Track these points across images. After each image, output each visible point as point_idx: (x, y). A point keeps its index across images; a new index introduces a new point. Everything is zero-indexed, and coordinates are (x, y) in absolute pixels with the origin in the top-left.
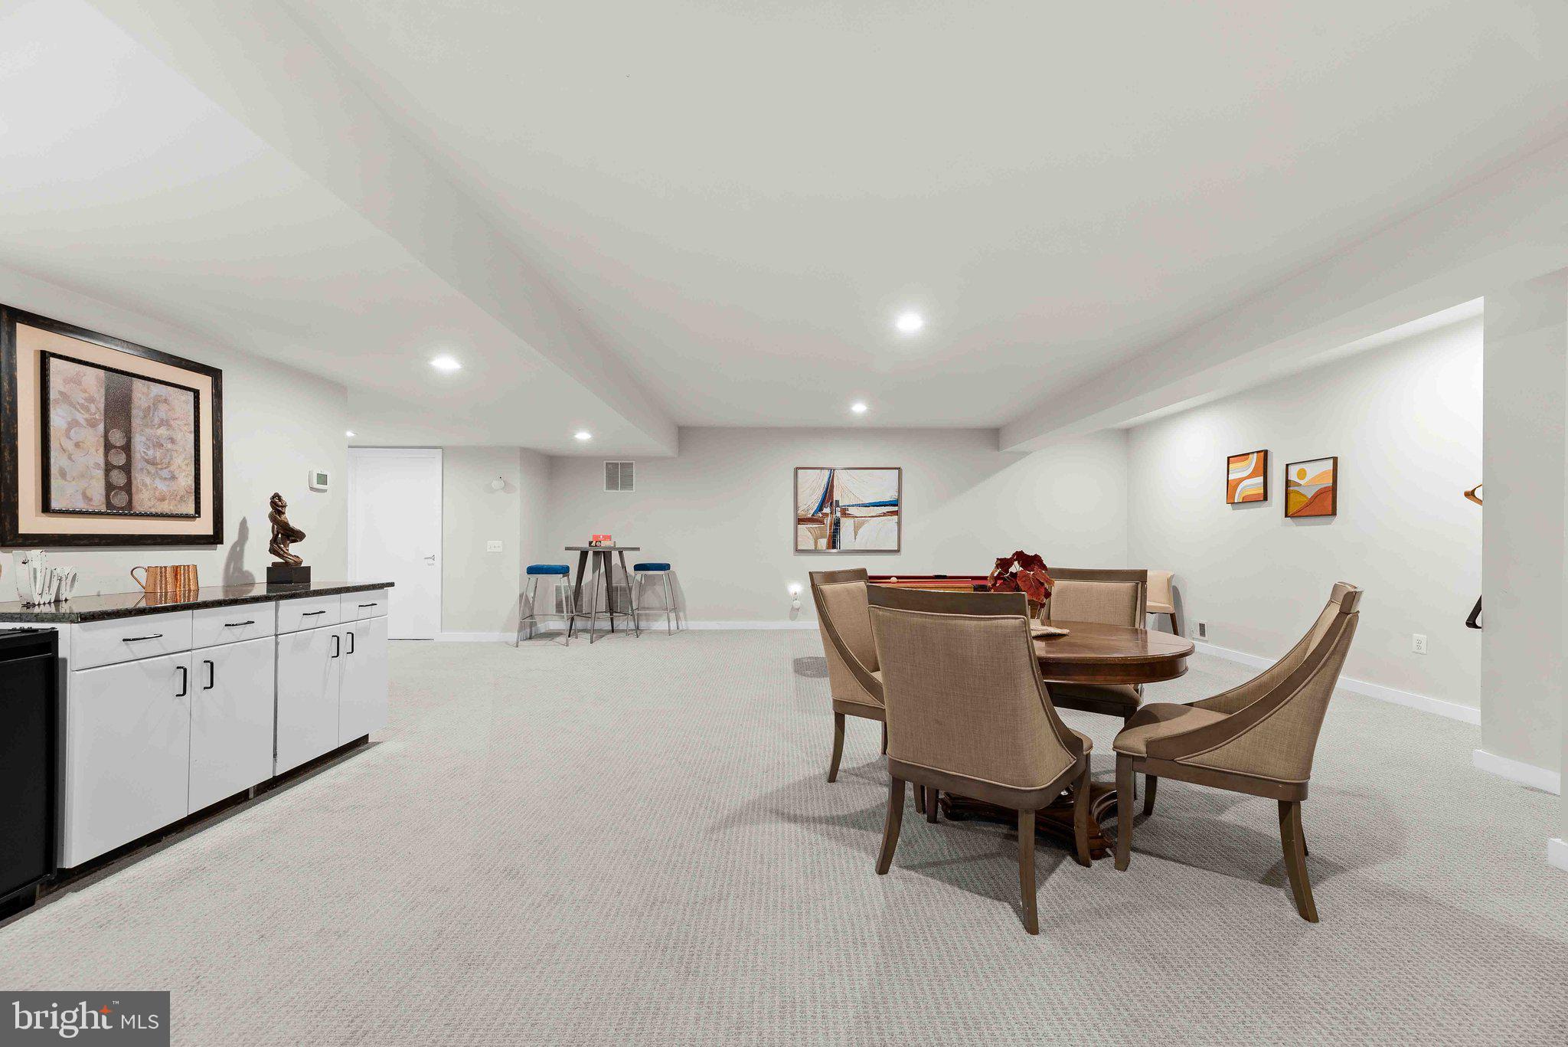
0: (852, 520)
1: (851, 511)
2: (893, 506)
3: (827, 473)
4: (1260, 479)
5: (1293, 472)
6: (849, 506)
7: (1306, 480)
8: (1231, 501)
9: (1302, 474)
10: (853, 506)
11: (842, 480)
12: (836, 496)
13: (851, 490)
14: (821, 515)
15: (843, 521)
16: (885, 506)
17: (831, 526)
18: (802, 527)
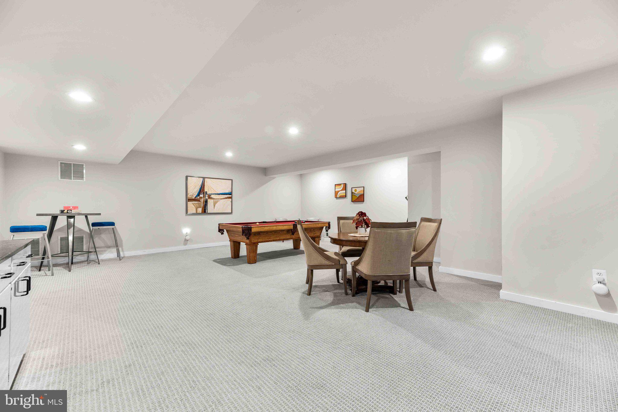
0: (213, 200)
1: (212, 196)
2: (229, 195)
3: (202, 179)
4: (345, 191)
5: (353, 190)
6: (211, 194)
7: (357, 192)
8: (336, 198)
9: (356, 190)
10: (213, 194)
11: (208, 182)
12: (206, 190)
13: (212, 187)
14: (199, 198)
15: (209, 200)
16: (226, 195)
17: (203, 203)
18: (190, 203)
